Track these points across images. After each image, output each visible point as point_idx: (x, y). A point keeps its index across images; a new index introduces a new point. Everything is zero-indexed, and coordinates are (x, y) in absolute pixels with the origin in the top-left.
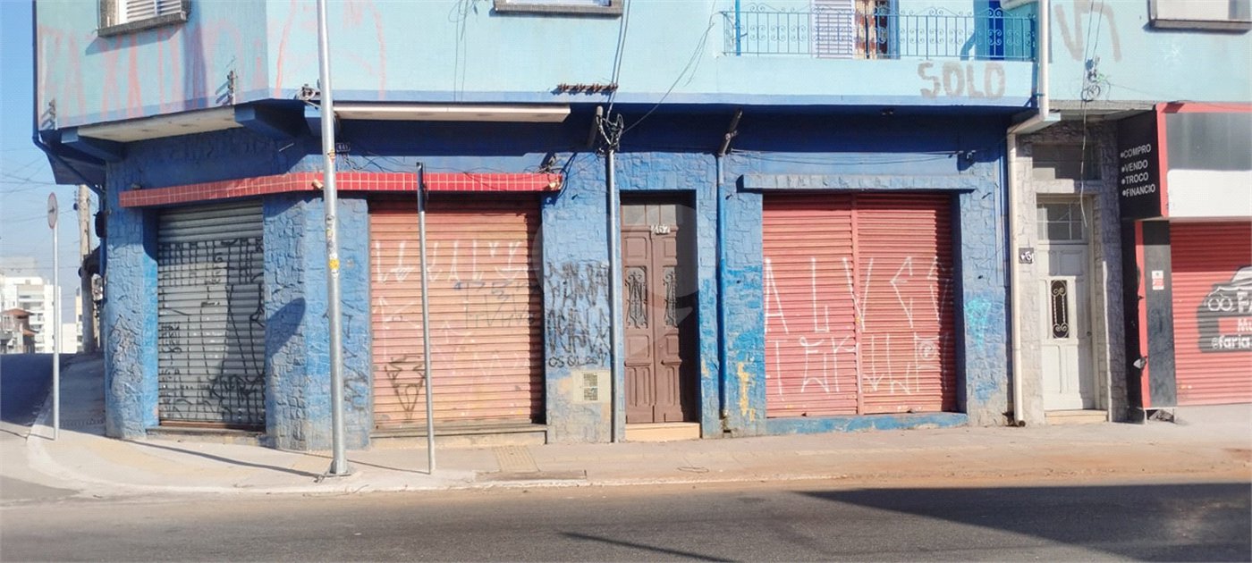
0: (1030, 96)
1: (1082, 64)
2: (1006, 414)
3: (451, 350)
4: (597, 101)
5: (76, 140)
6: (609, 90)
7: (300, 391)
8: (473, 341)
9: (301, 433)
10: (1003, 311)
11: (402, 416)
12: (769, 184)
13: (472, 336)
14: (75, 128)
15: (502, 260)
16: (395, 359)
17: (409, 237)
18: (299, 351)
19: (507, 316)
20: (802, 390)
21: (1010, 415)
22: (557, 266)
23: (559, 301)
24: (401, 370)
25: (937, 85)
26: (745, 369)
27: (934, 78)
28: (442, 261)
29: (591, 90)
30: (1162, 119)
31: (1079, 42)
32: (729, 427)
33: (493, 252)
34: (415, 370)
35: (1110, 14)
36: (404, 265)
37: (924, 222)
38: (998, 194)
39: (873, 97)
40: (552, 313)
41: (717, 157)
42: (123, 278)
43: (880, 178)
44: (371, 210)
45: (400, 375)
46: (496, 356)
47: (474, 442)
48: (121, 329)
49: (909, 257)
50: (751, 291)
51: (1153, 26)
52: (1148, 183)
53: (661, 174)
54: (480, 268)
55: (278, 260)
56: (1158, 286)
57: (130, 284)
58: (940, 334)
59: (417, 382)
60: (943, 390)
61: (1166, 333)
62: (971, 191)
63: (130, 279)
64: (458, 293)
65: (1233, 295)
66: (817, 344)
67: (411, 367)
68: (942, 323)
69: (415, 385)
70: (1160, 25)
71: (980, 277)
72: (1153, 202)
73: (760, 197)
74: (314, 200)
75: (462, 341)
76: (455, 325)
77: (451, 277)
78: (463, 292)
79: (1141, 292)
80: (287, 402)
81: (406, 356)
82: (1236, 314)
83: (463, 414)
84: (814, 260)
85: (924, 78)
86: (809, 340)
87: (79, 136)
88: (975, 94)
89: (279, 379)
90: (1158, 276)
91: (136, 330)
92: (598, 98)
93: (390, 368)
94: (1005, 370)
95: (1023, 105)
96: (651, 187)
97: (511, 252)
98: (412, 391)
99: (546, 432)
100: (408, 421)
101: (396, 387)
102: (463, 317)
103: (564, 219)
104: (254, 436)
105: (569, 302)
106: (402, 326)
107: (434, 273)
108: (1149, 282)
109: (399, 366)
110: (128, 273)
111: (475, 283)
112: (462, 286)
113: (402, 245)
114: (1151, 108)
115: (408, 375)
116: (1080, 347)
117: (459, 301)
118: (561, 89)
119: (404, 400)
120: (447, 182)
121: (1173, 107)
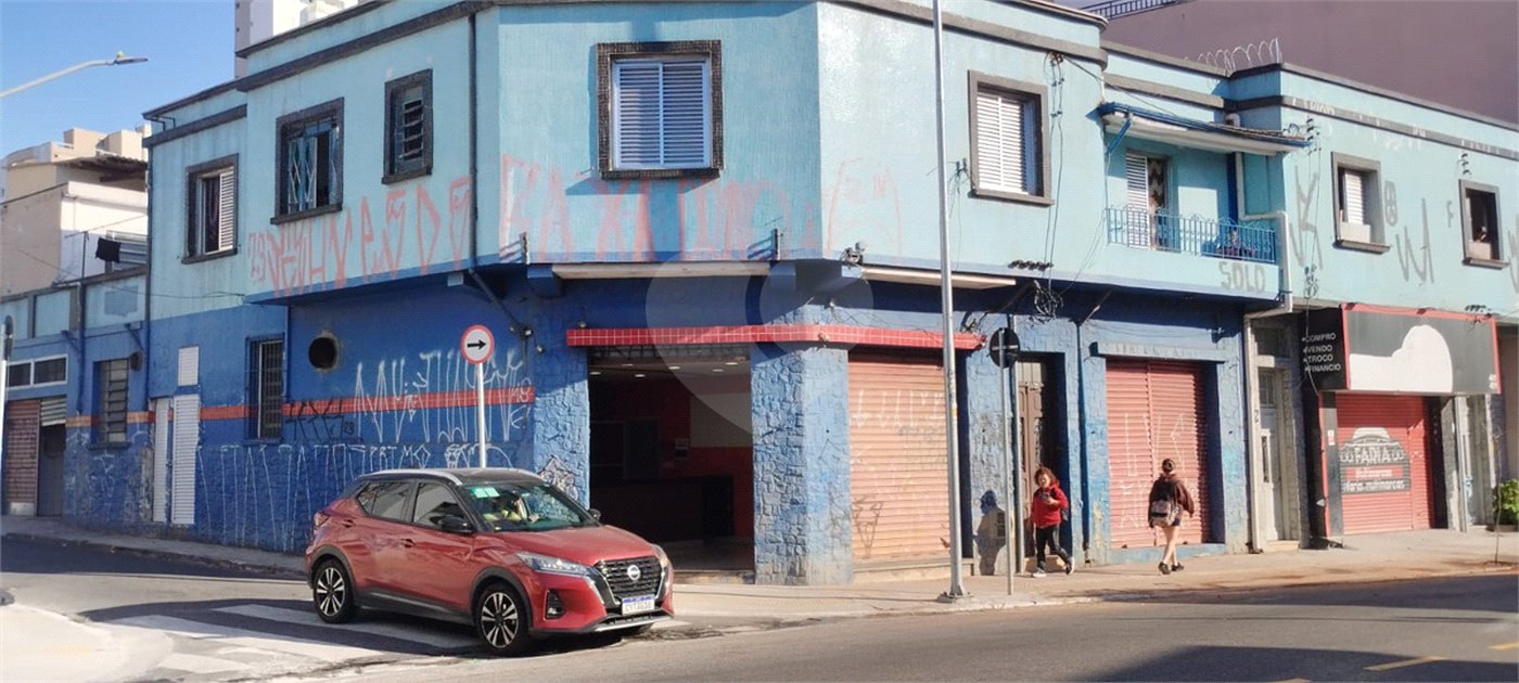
0: (1277, 292)
1: (1303, 271)
2: (1247, 544)
3: (896, 490)
4: (1035, 276)
5: (551, 276)
6: (1043, 267)
7: (799, 529)
8: (911, 483)
9: (800, 568)
10: (1243, 461)
11: (863, 553)
12: (1113, 351)
13: (911, 479)
14: (549, 265)
15: (928, 409)
16: (858, 499)
17: (866, 386)
18: (798, 490)
19: (934, 460)
20: (1122, 526)
21: (1250, 545)
22: (978, 416)
23: (980, 446)
24: (861, 509)
25: (1229, 279)
26: (1099, 508)
27: (1228, 274)
28: (888, 409)
29: (1032, 266)
30: (1345, 313)
31: (1302, 253)
32: (1090, 558)
33: (924, 402)
34: (872, 509)
35: (1316, 232)
36: (862, 412)
37: (1185, 384)
38: (1239, 364)
39: (1179, 284)
40: (976, 458)
41: (1078, 324)
42: (558, 417)
43: (1178, 350)
44: (851, 359)
45: (862, 514)
46: (927, 497)
47: (923, 575)
48: (554, 470)
49: (1181, 415)
50: (1100, 441)
51: (1338, 244)
52: (1334, 362)
53: (1043, 338)
54: (917, 416)
55: (770, 404)
56: (1332, 443)
57: (568, 425)
58: (1199, 478)
59: (873, 520)
60: (1202, 526)
61: (1337, 479)
62: (1223, 363)
63: (568, 418)
64: (899, 438)
65: (1352, 449)
66: (1130, 487)
67: (869, 506)
68: (1201, 470)
69: (871, 524)
70: (1344, 244)
71: (1231, 432)
72: (1341, 377)
73: (1104, 360)
74: (810, 349)
75: (904, 483)
76: (900, 468)
77: (896, 423)
78: (904, 438)
79: (1323, 448)
80: (782, 540)
81: (865, 496)
82: (1354, 465)
83: (906, 550)
84: (1127, 415)
85: (1223, 273)
86: (1125, 483)
87: (554, 273)
88: (1250, 289)
89: (771, 517)
90: (1331, 434)
91: (577, 471)
92: (1036, 273)
93: (854, 507)
94: (1245, 508)
95: (1273, 298)
96: (1038, 350)
97: (937, 402)
98: (870, 529)
99: (972, 565)
100: (867, 557)
101: (858, 525)
102: (904, 460)
103: (982, 374)
104: (737, 575)
105: (986, 448)
106: (862, 469)
107: (884, 419)
108: (1327, 438)
109: (861, 505)
110: (566, 412)
111: (912, 429)
112: (905, 432)
113: (861, 393)
114: (1337, 306)
115: (867, 515)
116: (1274, 490)
117: (900, 446)
118: (1014, 264)
119: (865, 537)
120: (882, 337)
121: (1351, 305)
